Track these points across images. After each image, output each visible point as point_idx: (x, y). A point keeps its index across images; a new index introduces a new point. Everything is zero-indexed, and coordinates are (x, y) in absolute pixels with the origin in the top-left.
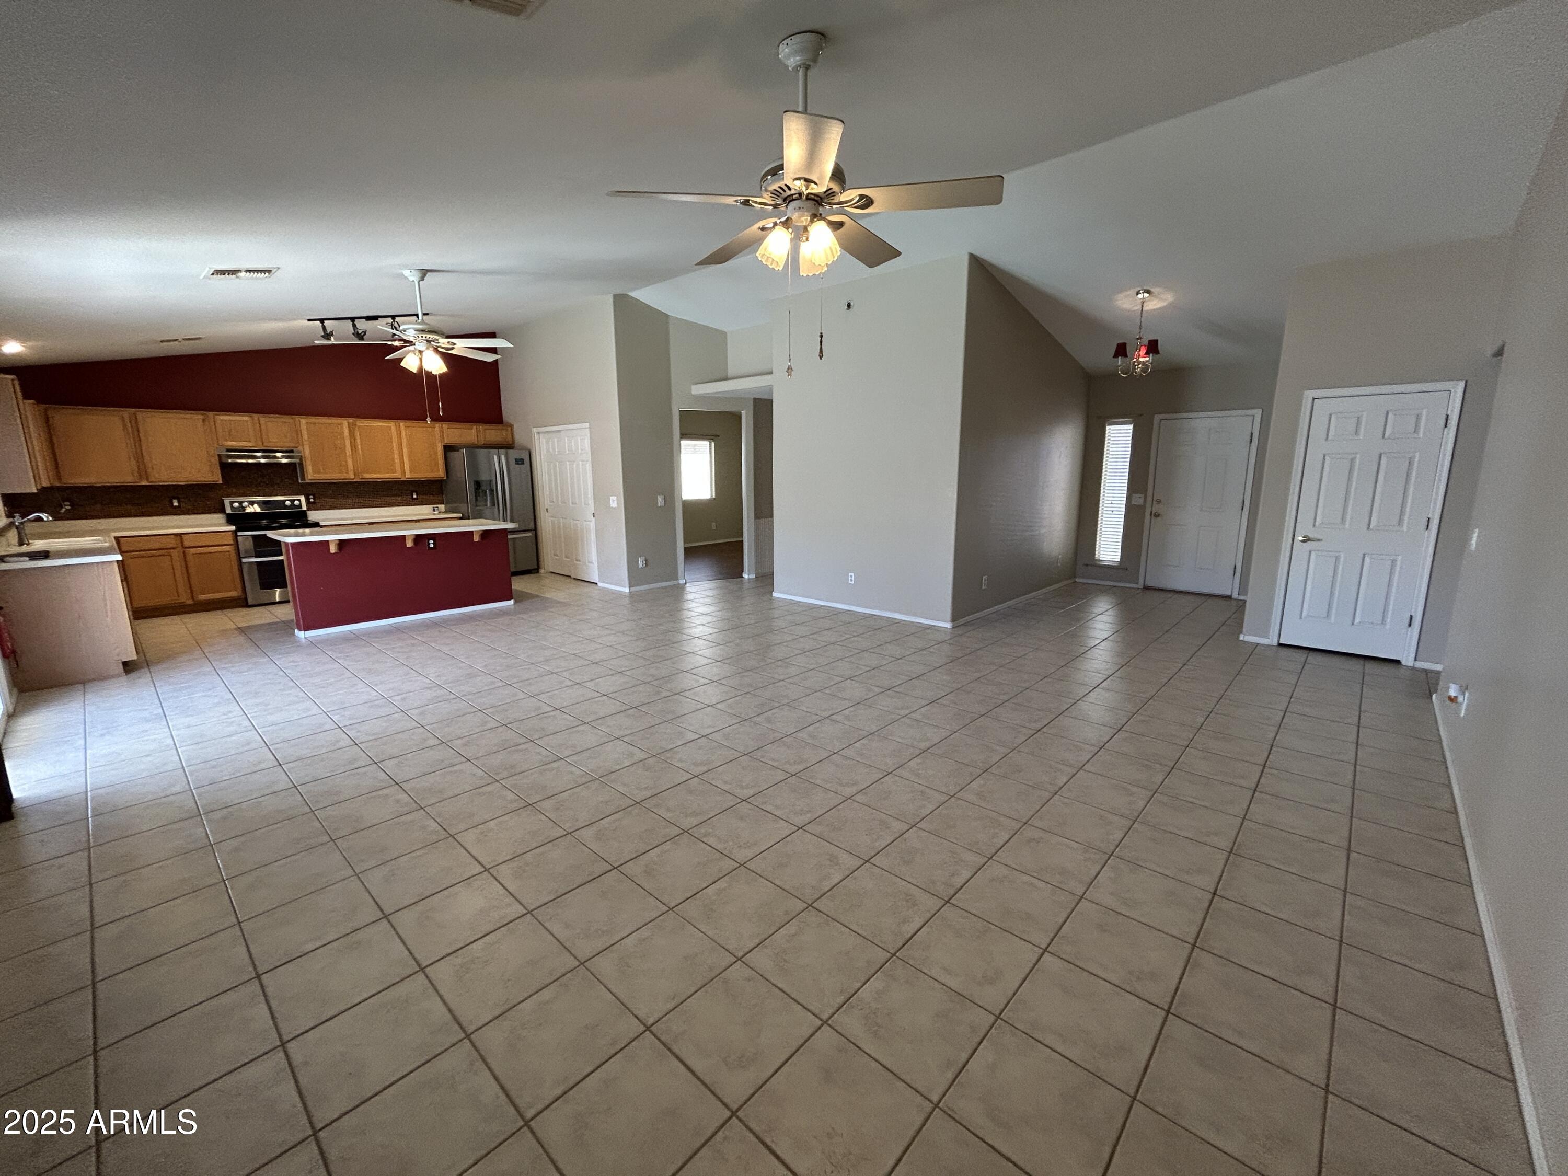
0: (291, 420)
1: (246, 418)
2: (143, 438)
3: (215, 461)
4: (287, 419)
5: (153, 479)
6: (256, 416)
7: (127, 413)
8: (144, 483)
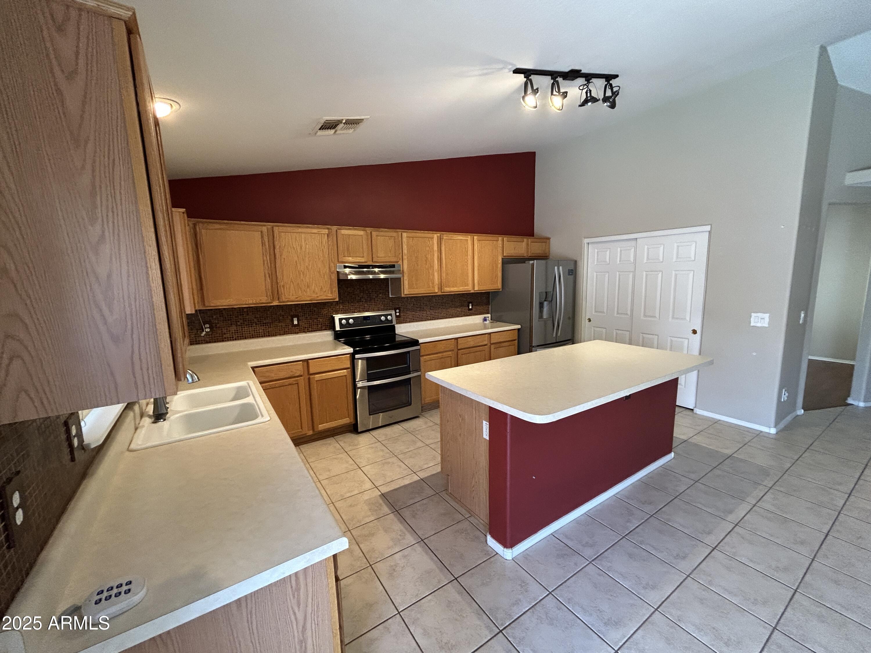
0: (394, 234)
1: (361, 233)
2: (278, 255)
3: (334, 277)
4: (392, 233)
5: (283, 299)
6: (369, 230)
7: (265, 227)
8: (275, 303)
